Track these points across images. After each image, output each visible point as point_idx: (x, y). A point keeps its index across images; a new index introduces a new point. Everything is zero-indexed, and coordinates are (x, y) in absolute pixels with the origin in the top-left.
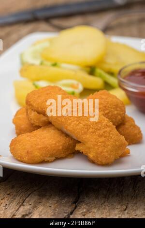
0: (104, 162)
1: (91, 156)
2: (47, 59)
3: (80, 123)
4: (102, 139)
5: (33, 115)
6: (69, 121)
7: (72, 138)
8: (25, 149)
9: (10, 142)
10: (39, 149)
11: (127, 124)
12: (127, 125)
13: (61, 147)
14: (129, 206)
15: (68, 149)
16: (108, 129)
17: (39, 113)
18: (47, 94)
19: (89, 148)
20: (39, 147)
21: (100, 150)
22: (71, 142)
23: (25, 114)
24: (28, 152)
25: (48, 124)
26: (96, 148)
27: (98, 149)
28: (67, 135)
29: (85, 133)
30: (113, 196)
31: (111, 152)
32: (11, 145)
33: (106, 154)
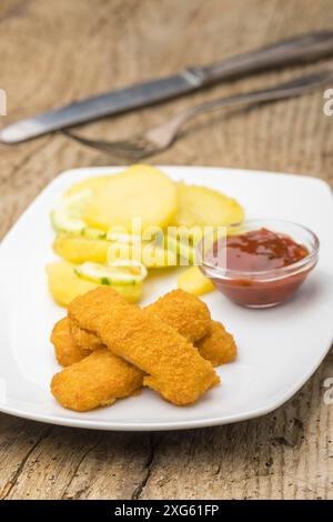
0: (184, 402)
1: (166, 395)
2: (92, 225)
3: (147, 348)
4: (180, 370)
5: (80, 335)
6: (132, 347)
7: (137, 369)
8: (72, 392)
9: (50, 381)
10: (92, 391)
11: (213, 335)
12: (214, 338)
13: (122, 384)
14: (223, 465)
15: (132, 383)
16: (187, 355)
17: (88, 331)
18: (98, 304)
19: (162, 384)
20: (92, 387)
21: (179, 386)
22: (136, 374)
23: (68, 329)
24: (77, 397)
25: (102, 347)
26: (173, 383)
27: (175, 385)
28: (130, 365)
29: (156, 363)
30: (200, 451)
31: (193, 386)
32: (52, 386)
33: (187, 392)
